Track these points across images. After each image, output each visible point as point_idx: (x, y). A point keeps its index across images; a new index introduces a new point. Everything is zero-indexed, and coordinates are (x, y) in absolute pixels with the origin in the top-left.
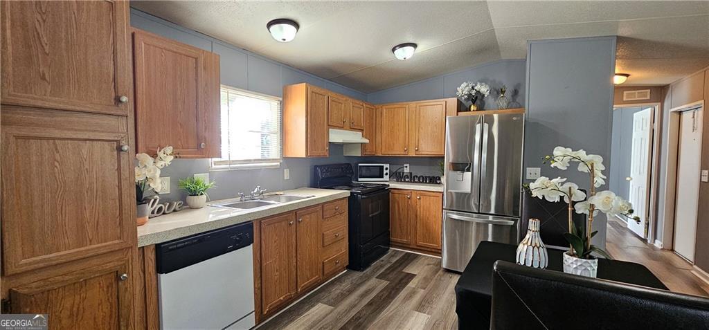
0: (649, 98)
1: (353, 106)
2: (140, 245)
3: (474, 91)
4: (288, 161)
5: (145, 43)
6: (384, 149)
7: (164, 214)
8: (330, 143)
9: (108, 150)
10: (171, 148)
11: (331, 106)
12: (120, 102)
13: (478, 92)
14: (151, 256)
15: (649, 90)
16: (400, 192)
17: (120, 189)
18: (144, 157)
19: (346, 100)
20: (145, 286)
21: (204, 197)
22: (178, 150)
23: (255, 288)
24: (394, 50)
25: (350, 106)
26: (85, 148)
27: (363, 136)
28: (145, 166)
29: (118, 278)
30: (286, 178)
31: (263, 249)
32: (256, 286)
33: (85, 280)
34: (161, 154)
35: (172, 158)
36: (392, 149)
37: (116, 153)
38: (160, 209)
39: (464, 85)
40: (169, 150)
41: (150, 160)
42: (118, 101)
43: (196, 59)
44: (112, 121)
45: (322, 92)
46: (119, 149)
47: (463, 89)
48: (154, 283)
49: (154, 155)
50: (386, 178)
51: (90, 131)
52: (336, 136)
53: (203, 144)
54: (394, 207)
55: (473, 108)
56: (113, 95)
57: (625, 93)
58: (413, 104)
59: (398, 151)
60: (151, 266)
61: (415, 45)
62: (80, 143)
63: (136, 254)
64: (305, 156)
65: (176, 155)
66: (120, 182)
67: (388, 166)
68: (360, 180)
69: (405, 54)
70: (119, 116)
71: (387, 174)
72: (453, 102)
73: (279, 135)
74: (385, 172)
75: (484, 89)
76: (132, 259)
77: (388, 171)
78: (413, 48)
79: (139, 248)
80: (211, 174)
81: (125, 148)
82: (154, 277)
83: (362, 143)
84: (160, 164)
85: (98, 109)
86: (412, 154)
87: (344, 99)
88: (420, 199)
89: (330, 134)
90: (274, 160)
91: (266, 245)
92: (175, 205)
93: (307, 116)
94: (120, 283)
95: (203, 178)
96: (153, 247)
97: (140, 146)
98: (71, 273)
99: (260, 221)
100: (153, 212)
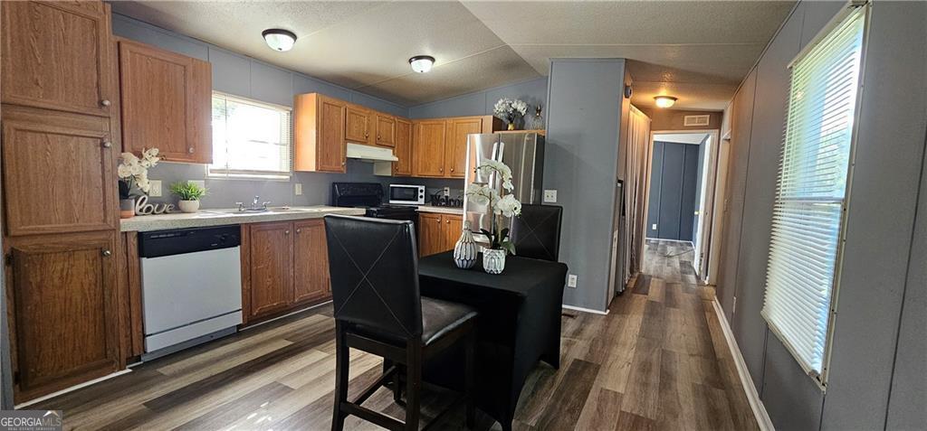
0: (708, 124)
1: (380, 121)
2: (122, 230)
3: (511, 109)
4: (298, 175)
5: (131, 52)
6: (420, 170)
7: (153, 213)
8: (348, 159)
9: (92, 147)
10: (157, 150)
11: (350, 117)
12: (105, 106)
13: (515, 110)
14: (133, 242)
15: (708, 116)
16: (430, 215)
17: (104, 179)
18: (128, 155)
19: (370, 113)
20: (128, 267)
21: (197, 202)
22: (163, 153)
23: (243, 289)
24: (410, 61)
25: (375, 120)
26: (72, 143)
27: (394, 154)
28: (130, 165)
29: (102, 254)
30: (297, 193)
31: (253, 253)
32: (245, 287)
33: (73, 251)
34: (146, 155)
35: (158, 159)
36: (429, 170)
37: (99, 148)
38: (149, 209)
39: (500, 102)
40: (155, 151)
41: (135, 160)
42: (101, 104)
43: (185, 67)
44: (97, 122)
45: (337, 103)
46: (103, 145)
47: (500, 107)
48: (137, 265)
49: (140, 156)
50: (421, 201)
51: (76, 128)
52: (355, 151)
53: (191, 149)
54: (424, 232)
55: (510, 127)
56: (97, 98)
57: (686, 117)
58: (450, 121)
59: (433, 172)
60: (134, 250)
61: (432, 59)
62: (67, 137)
63: (119, 236)
64: (314, 170)
65: (162, 157)
66: (103, 173)
67: (423, 188)
68: (391, 202)
69: (422, 67)
70: (101, 117)
71: (421, 197)
72: (489, 120)
73: (288, 147)
74: (420, 194)
75: (521, 107)
76: (115, 240)
77: (423, 194)
78: (429, 62)
79: (122, 233)
80: (207, 181)
81: (108, 145)
82: (136, 261)
83: (392, 162)
84: (145, 163)
85: (82, 110)
86: (448, 176)
87: (368, 112)
88: (449, 223)
89: (348, 150)
90: (281, 173)
91: (256, 249)
92: (166, 207)
93: (317, 128)
94: (104, 259)
95: (197, 185)
96: (135, 234)
97: (126, 146)
98: (61, 243)
99: (249, 226)
100: (141, 210)
